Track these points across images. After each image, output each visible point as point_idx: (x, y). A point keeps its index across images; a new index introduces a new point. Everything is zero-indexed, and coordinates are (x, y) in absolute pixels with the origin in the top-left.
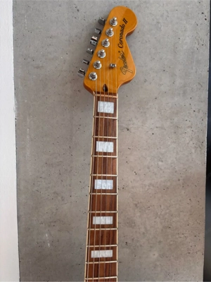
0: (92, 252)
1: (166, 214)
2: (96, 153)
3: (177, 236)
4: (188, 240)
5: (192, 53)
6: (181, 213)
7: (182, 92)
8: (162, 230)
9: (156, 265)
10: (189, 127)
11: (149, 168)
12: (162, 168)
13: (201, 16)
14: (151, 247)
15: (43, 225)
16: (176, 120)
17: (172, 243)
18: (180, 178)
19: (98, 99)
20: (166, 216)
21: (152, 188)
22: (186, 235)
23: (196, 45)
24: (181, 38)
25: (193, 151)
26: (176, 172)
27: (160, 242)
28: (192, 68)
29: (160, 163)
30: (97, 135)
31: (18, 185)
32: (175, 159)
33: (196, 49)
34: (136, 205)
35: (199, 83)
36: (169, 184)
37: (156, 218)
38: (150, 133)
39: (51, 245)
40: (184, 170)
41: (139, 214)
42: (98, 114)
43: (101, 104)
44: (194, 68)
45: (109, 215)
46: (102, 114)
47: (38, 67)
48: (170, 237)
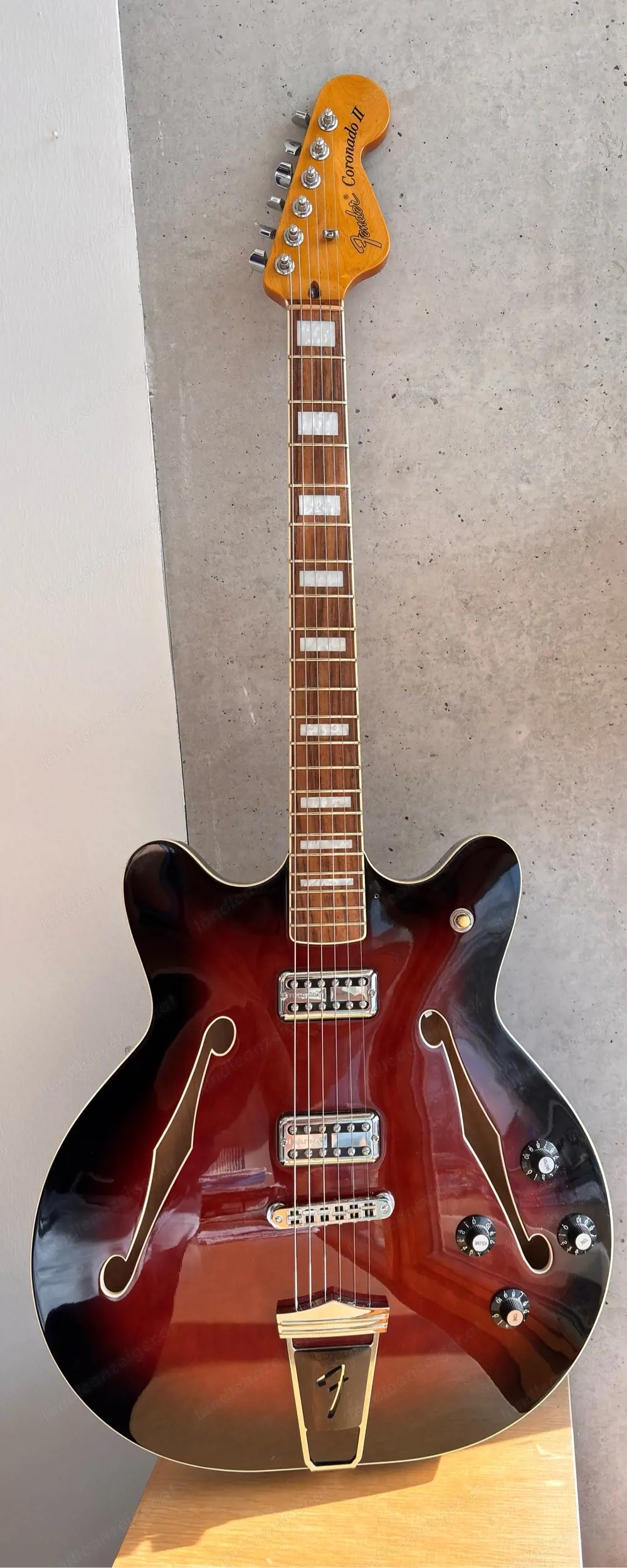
0: (302, 640)
1: (544, 623)
2: (297, 438)
3: (578, 682)
4: (607, 690)
5: (594, 180)
6: (585, 620)
7: (571, 291)
8: (537, 668)
9: (525, 759)
10: (593, 384)
11: (494, 502)
12: (531, 500)
13: (611, 75)
14: (510, 713)
15: (235, 665)
16: (559, 368)
17: (564, 699)
18: (579, 525)
19: (297, 316)
20: (547, 629)
21: (504, 554)
22: (599, 677)
23: (604, 160)
24: (561, 143)
25: (610, 447)
26: (566, 507)
27: (533, 698)
28: (595, 225)
29: (524, 487)
30: (297, 397)
31: (166, 564)
32: (561, 474)
33: (601, 169)
34: (466, 604)
35: (616, 263)
36: (548, 542)
37: (519, 636)
38: (495, 406)
39: (259, 715)
40: (589, 502)
41: (473, 627)
42: (297, 350)
43: (304, 327)
44: (600, 222)
45: (334, 567)
46: (307, 349)
47: (198, 255)
48: (558, 682)
